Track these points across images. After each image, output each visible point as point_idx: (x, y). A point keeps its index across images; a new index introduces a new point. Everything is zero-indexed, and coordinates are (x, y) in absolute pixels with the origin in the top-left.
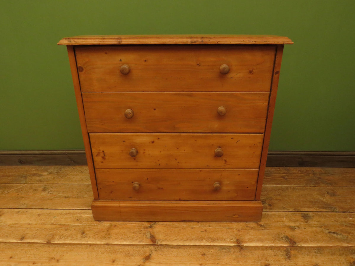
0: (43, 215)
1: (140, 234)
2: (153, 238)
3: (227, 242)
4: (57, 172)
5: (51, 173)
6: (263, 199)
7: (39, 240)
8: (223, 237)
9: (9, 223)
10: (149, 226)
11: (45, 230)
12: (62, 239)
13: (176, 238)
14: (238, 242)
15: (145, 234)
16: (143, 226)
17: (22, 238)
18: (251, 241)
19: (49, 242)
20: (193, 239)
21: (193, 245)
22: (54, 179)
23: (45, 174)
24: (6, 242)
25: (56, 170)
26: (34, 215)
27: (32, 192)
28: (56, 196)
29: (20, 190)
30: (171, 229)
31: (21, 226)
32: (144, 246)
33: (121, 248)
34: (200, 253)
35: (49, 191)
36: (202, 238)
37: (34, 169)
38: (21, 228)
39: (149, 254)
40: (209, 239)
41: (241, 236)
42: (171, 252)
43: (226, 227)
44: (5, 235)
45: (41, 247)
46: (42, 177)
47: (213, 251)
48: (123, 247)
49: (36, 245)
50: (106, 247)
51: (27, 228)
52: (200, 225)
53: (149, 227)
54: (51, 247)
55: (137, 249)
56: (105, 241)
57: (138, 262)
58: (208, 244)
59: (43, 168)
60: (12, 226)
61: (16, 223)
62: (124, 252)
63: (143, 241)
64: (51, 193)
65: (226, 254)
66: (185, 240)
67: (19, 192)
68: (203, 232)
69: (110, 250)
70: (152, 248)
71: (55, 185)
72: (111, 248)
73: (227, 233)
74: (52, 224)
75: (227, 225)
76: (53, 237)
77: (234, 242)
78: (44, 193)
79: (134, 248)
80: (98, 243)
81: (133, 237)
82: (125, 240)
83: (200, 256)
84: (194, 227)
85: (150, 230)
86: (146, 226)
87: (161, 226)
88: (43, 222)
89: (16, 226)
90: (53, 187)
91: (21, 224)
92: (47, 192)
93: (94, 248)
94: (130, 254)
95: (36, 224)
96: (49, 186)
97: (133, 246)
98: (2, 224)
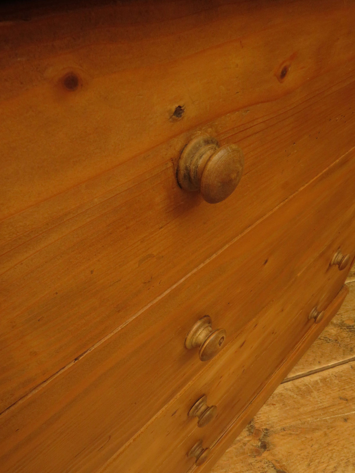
52: (354, 407)
53: (261, 447)
84: (346, 414)
85: (270, 458)
86: (253, 447)
87: (283, 436)
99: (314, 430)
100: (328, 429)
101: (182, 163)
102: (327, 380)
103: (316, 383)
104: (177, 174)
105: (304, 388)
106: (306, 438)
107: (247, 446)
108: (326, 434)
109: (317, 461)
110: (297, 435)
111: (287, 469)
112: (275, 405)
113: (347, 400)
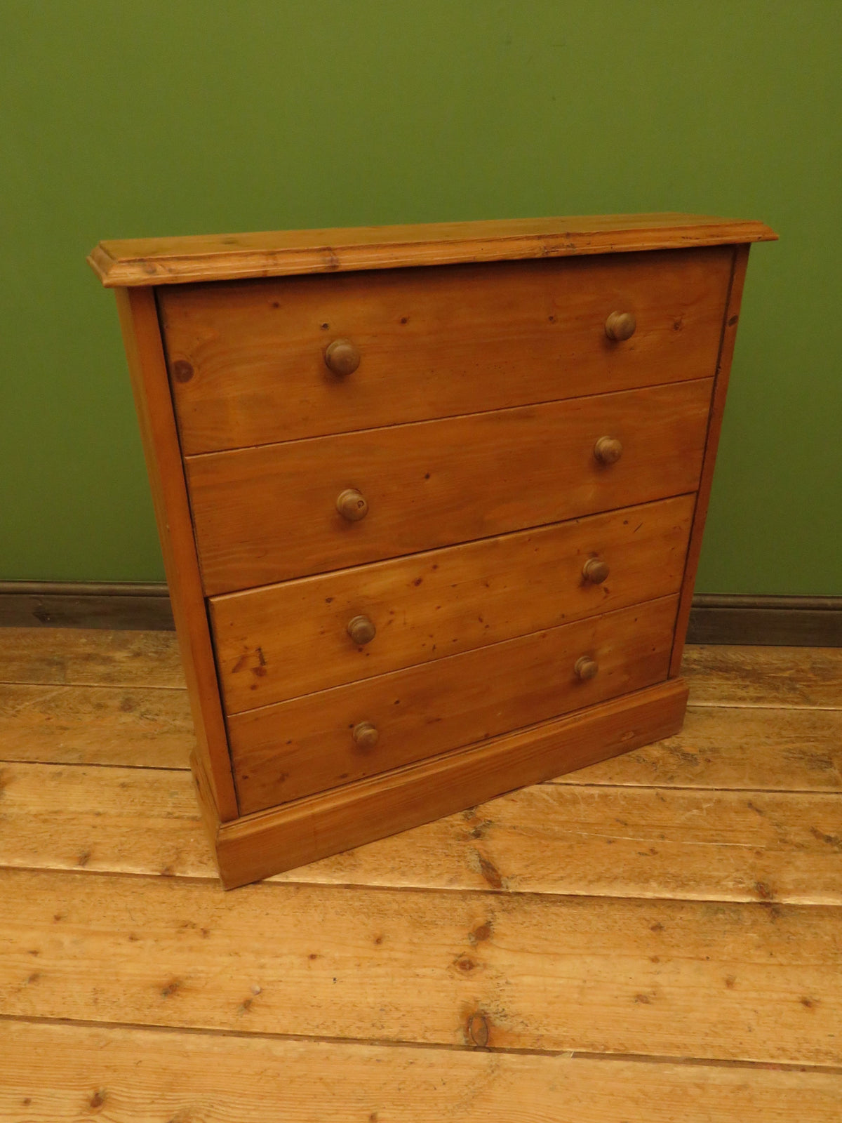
0: (136, 787)
1: (447, 856)
2: (490, 872)
3: (726, 891)
4: (156, 653)
5: (137, 655)
6: (824, 755)
7: (137, 865)
8: (712, 873)
9: (33, 809)
10: (473, 831)
11: (150, 835)
12: (206, 864)
13: (561, 873)
14: (762, 890)
15: (461, 856)
16: (452, 830)
17: (85, 859)
18: (803, 888)
19: (167, 873)
20: (616, 878)
21: (619, 898)
22: (151, 672)
23: (120, 655)
24: (33, 870)
25: (154, 645)
26: (106, 785)
27: (90, 713)
28: (165, 729)
29: (53, 705)
30: (543, 842)
31: (73, 819)
32: (465, 894)
33: (394, 900)
34: (643, 921)
35: (143, 710)
36: (645, 876)
37: (84, 640)
38: (73, 825)
39: (485, 922)
40: (669, 878)
41: (770, 873)
42: (554, 917)
43: (716, 841)
44: (30, 847)
45: (144, 886)
46: (114, 666)
47: (685, 916)
48: (399, 896)
49: (129, 881)
50: (348, 893)
51: (94, 827)
52: (631, 834)
53: (473, 834)
54: (176, 887)
55: (446, 905)
56: (344, 876)
57: (455, 945)
58: (668, 895)
59: (110, 638)
60: (47, 817)
61: (55, 809)
62: (406, 911)
63: (462, 880)
64: (149, 717)
65: (728, 927)
66: (594, 881)
67: (49, 712)
68: (646, 855)
69: (361, 903)
70: (491, 900)
71: (156, 693)
72: (365, 898)
73: (722, 860)
74: (169, 815)
75: (718, 835)
76: (178, 858)
77: (748, 892)
78: (127, 718)
79: (437, 902)
80: (321, 880)
81: (428, 867)
82: (403, 874)
83: (646, 932)
84: (615, 837)
85: (479, 846)
86: (462, 832)
87: (509, 832)
88: (139, 808)
89: (57, 817)
90: (153, 699)
91: (72, 813)
92: (137, 715)
93: (310, 896)
94: (426, 919)
95: (119, 815)
96: (141, 697)
97: (432, 895)
98: (14, 810)
99: (556, 839)
100: (578, 843)
102: (610, 797)
103: (592, 796)
105: (568, 796)
106: (540, 843)
107: (454, 829)
109: (542, 866)
110: (529, 837)
111: (496, 861)
112: (516, 801)
113: (626, 824)
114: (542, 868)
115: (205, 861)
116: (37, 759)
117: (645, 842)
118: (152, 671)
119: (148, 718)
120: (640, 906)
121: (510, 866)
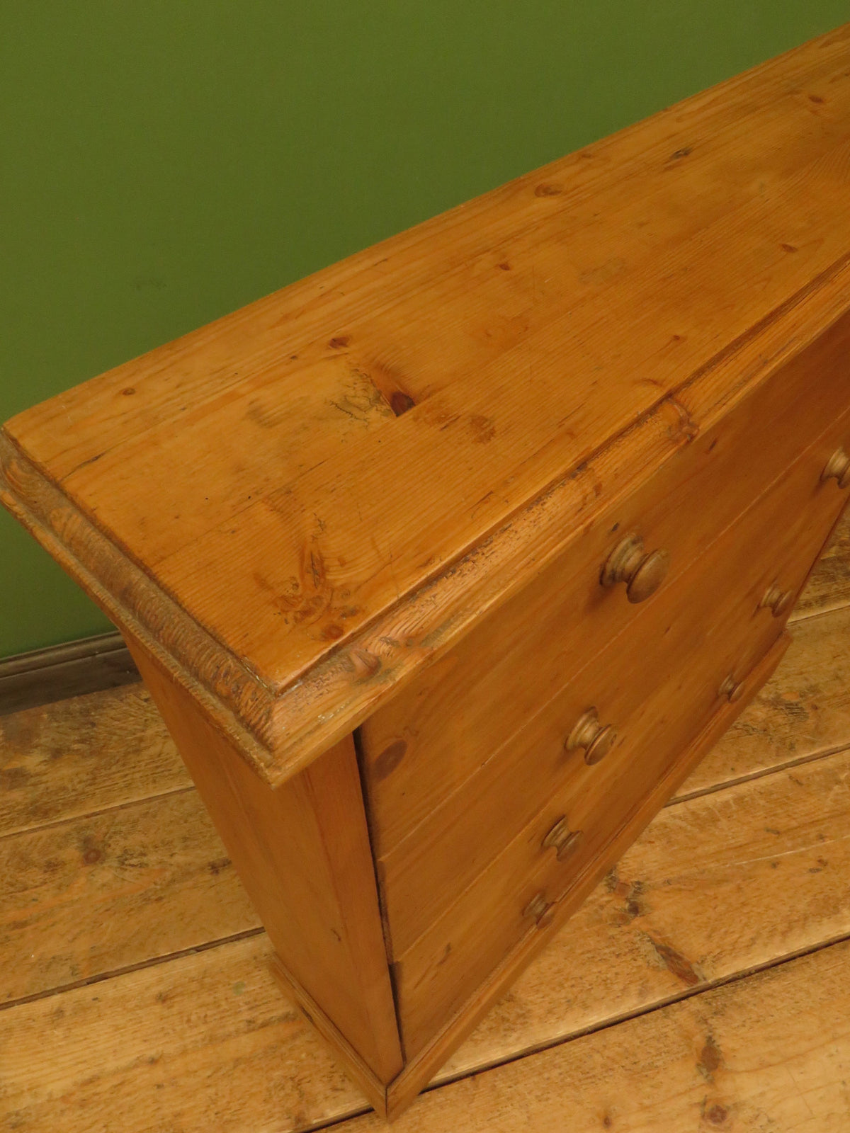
0: (182, 994)
1: (618, 956)
2: (676, 962)
4: (82, 741)
5: (57, 754)
9: (57, 1087)
10: (627, 906)
11: (243, 1071)
12: (342, 1090)
13: (749, 934)
15: (634, 950)
16: (604, 913)
20: (806, 919)
23: (32, 762)
25: (72, 729)
26: (138, 1007)
27: (44, 883)
28: (168, 874)
30: (710, 893)
31: (122, 1084)
33: (593, 1049)
35: (119, 853)
36: (831, 901)
38: (128, 1095)
39: (706, 1039)
42: (770, 1001)
46: (35, 785)
48: (595, 1040)
50: (536, 1061)
51: (159, 1086)
52: (789, 844)
53: (630, 911)
55: (652, 1033)
56: (518, 1039)
57: (691, 1090)
60: (82, 1095)
61: (87, 1075)
62: (613, 1061)
63: (652, 988)
64: (134, 861)
66: (786, 932)
68: (818, 870)
69: (559, 1071)
70: (694, 1004)
71: (122, 815)
72: (558, 1060)
74: (251, 1026)
76: (301, 1095)
78: (105, 874)
79: (639, 1031)
80: (498, 1055)
81: (606, 984)
82: (585, 1006)
84: (776, 856)
85: (644, 927)
86: (616, 912)
87: (667, 892)
88: (203, 1028)
89: (99, 1089)
90: (123, 829)
91: (116, 1072)
92: (116, 864)
93: (495, 1086)
94: (642, 1064)
95: (184, 1052)
96: (104, 829)
97: (629, 1023)
98: (27, 1101)
99: (719, 883)
100: (744, 880)
101: (609, 567)
102: (746, 799)
103: (726, 805)
104: (603, 573)
105: (704, 813)
106: (705, 895)
107: (605, 910)
108: (739, 888)
109: (723, 930)
110: (690, 891)
111: (674, 943)
112: (653, 842)
113: (778, 833)
114: (726, 932)
115: (339, 1086)
116: (10, 996)
117: (808, 851)
118: (95, 778)
119: (132, 866)
120: (844, 948)
121: (693, 945)
